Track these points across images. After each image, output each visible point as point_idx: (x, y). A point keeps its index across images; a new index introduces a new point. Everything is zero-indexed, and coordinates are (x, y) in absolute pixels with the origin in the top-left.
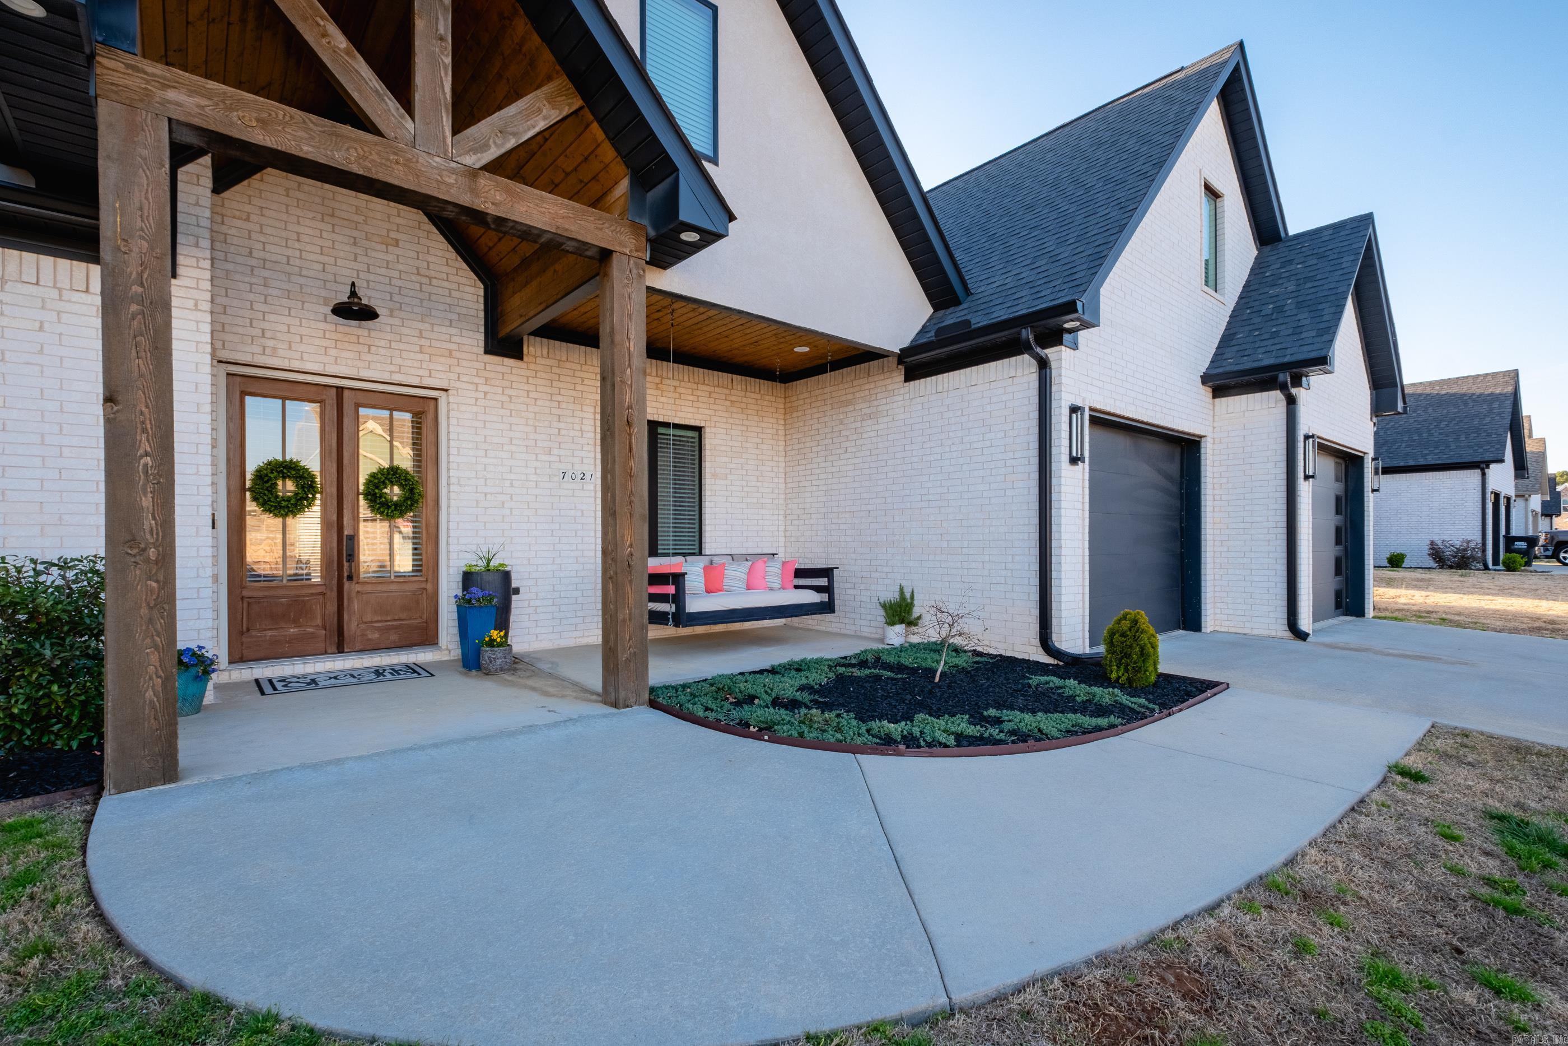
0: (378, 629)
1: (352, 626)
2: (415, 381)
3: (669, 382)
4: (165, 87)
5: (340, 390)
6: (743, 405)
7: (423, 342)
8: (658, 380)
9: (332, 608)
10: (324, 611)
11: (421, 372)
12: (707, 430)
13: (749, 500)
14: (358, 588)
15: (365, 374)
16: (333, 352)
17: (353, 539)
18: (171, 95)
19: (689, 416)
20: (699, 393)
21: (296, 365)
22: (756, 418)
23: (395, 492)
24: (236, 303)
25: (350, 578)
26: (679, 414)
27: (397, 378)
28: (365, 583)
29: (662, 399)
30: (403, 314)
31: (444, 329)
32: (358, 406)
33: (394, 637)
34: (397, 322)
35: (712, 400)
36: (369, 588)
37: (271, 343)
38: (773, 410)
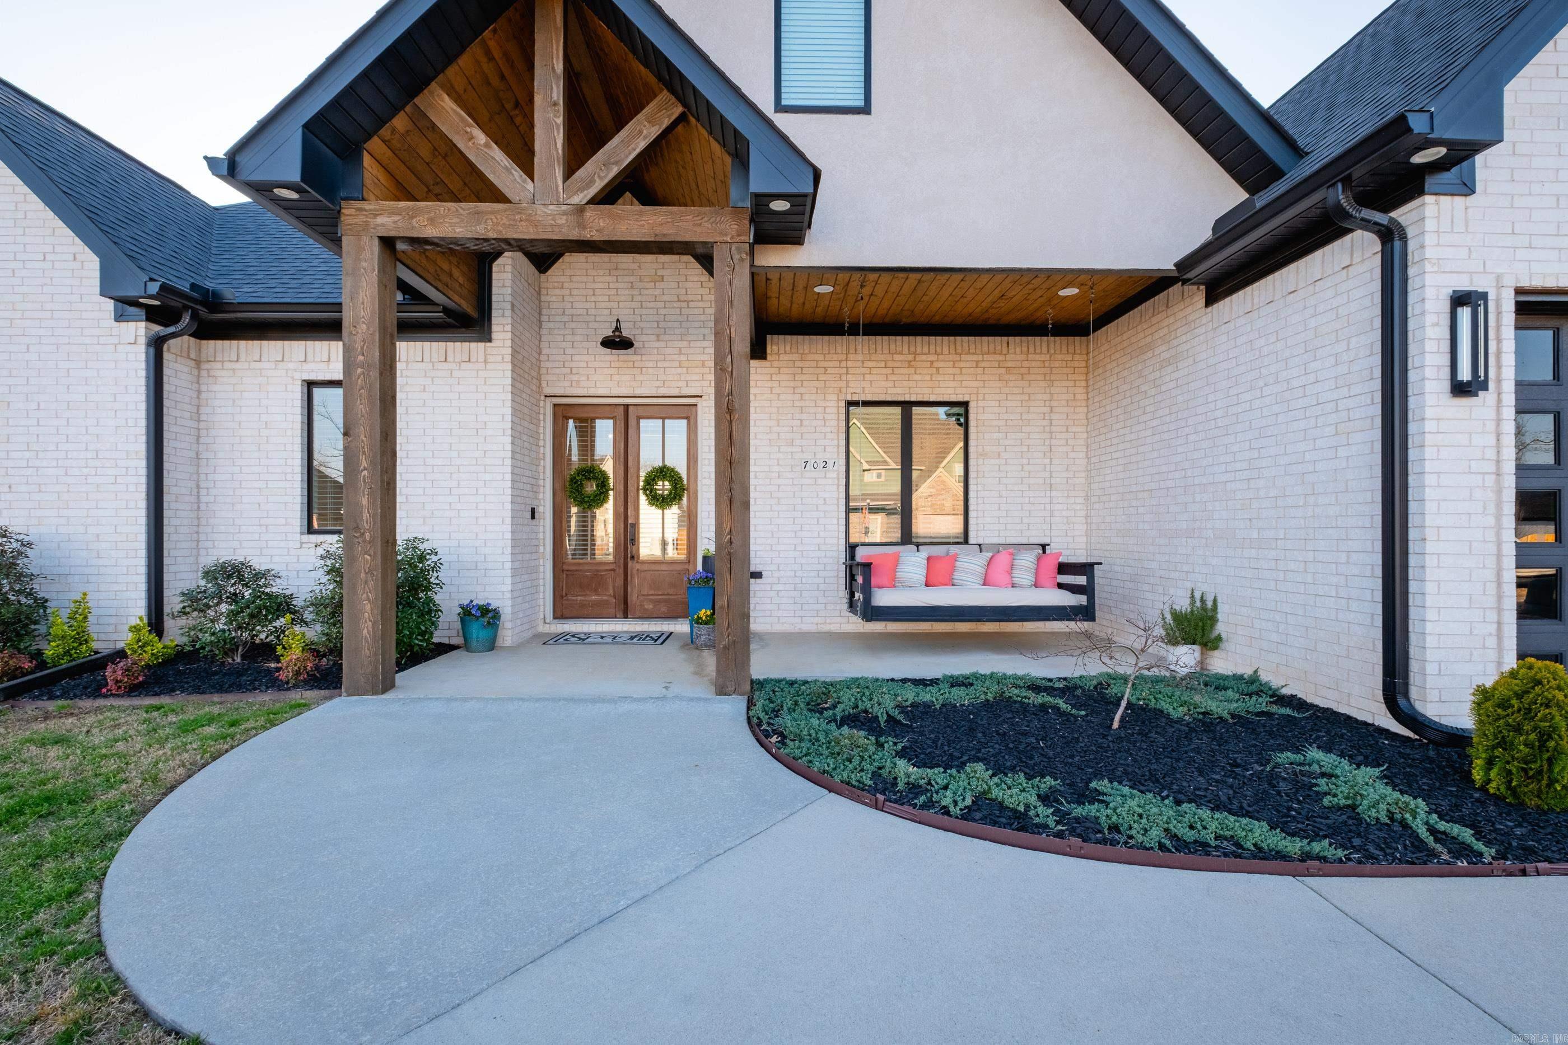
0: (651, 601)
1: (633, 598)
2: (676, 392)
3: (924, 357)
4: (376, 216)
5: (627, 406)
6: (1023, 371)
7: (683, 358)
8: (910, 357)
9: (620, 581)
10: (613, 584)
11: (680, 384)
12: (972, 406)
13: (1032, 481)
14: (638, 566)
15: (638, 392)
16: (616, 378)
17: (635, 526)
18: (380, 220)
19: (950, 391)
20: (962, 364)
21: (592, 392)
22: (1043, 384)
23: (663, 487)
25: (633, 557)
26: (937, 391)
27: (662, 391)
28: (644, 562)
29: (917, 377)
30: (667, 337)
31: (698, 344)
32: (639, 418)
33: (664, 609)
34: (662, 344)
35: (980, 370)
36: (646, 567)
37: (575, 378)
38: (1070, 371)
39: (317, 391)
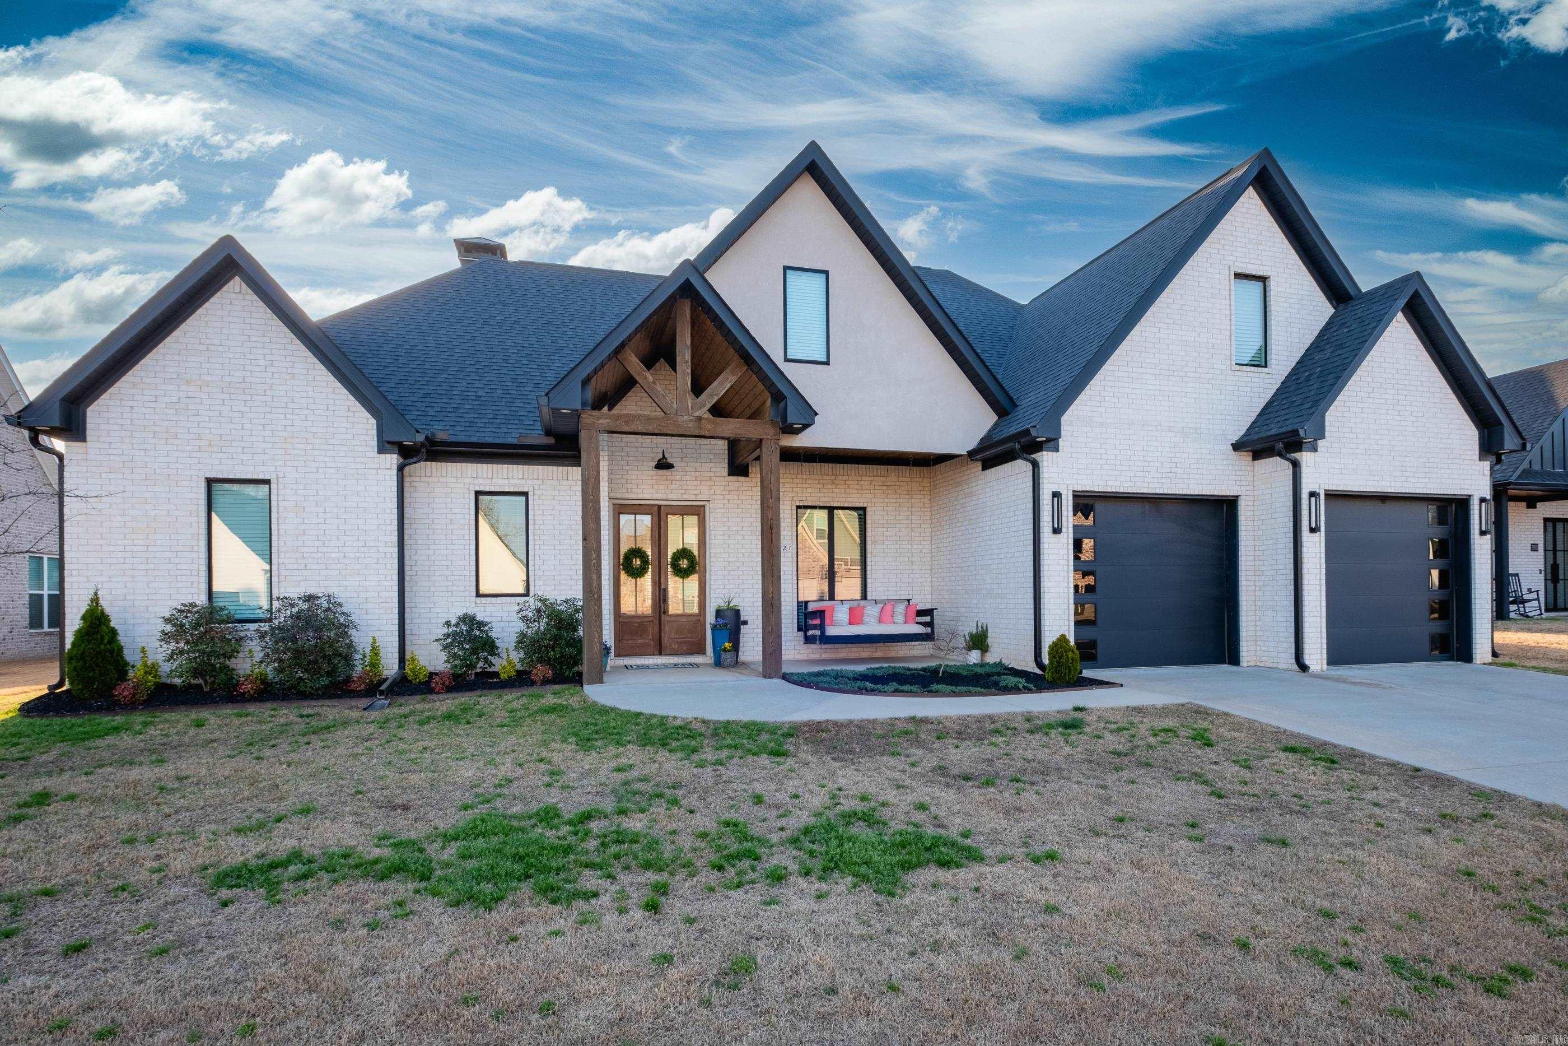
0: (677, 643)
1: (665, 640)
2: (693, 498)
3: (840, 478)
4: (599, 419)
5: (659, 506)
6: (896, 488)
7: (698, 474)
8: (833, 477)
9: (657, 629)
10: (652, 630)
11: (696, 492)
12: (868, 509)
13: (901, 559)
14: (668, 619)
15: (670, 497)
16: (656, 487)
17: (665, 590)
18: (601, 421)
19: (856, 500)
20: (862, 483)
21: (640, 496)
22: (907, 496)
23: (684, 563)
24: (616, 468)
25: (664, 613)
26: (849, 500)
27: (685, 497)
28: (671, 616)
29: (836, 491)
30: (687, 460)
31: (707, 465)
32: (667, 514)
33: (685, 648)
34: (684, 464)
35: (872, 487)
36: (673, 619)
37: (629, 486)
38: (921, 489)
39: (481, 497)
